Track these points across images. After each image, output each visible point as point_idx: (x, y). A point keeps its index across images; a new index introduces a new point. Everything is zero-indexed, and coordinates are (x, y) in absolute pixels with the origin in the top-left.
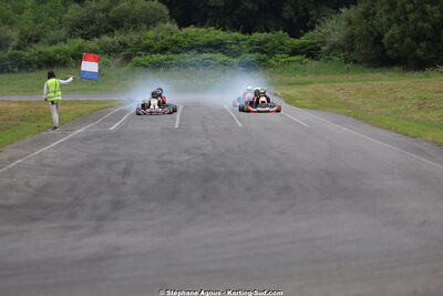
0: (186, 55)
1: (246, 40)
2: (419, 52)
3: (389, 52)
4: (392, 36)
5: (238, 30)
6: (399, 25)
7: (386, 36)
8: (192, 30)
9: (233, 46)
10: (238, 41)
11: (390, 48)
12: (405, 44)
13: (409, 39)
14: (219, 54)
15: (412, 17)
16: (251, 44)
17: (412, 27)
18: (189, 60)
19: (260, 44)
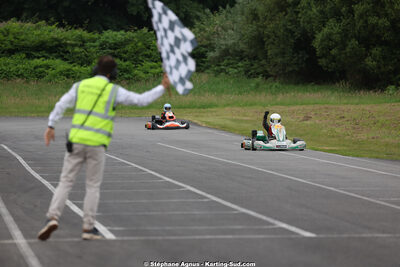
0: (8, 60)
1: (94, 41)
2: (370, 62)
3: (322, 62)
4: (329, 37)
5: (81, 27)
6: (339, 21)
7: (319, 36)
8: (13, 25)
9: (77, 49)
10: (83, 42)
11: (324, 56)
12: (348, 50)
13: (354, 42)
14: (58, 61)
15: (359, 8)
16: (102, 46)
17: (360, 24)
18: (13, 69)
19: (116, 46)
